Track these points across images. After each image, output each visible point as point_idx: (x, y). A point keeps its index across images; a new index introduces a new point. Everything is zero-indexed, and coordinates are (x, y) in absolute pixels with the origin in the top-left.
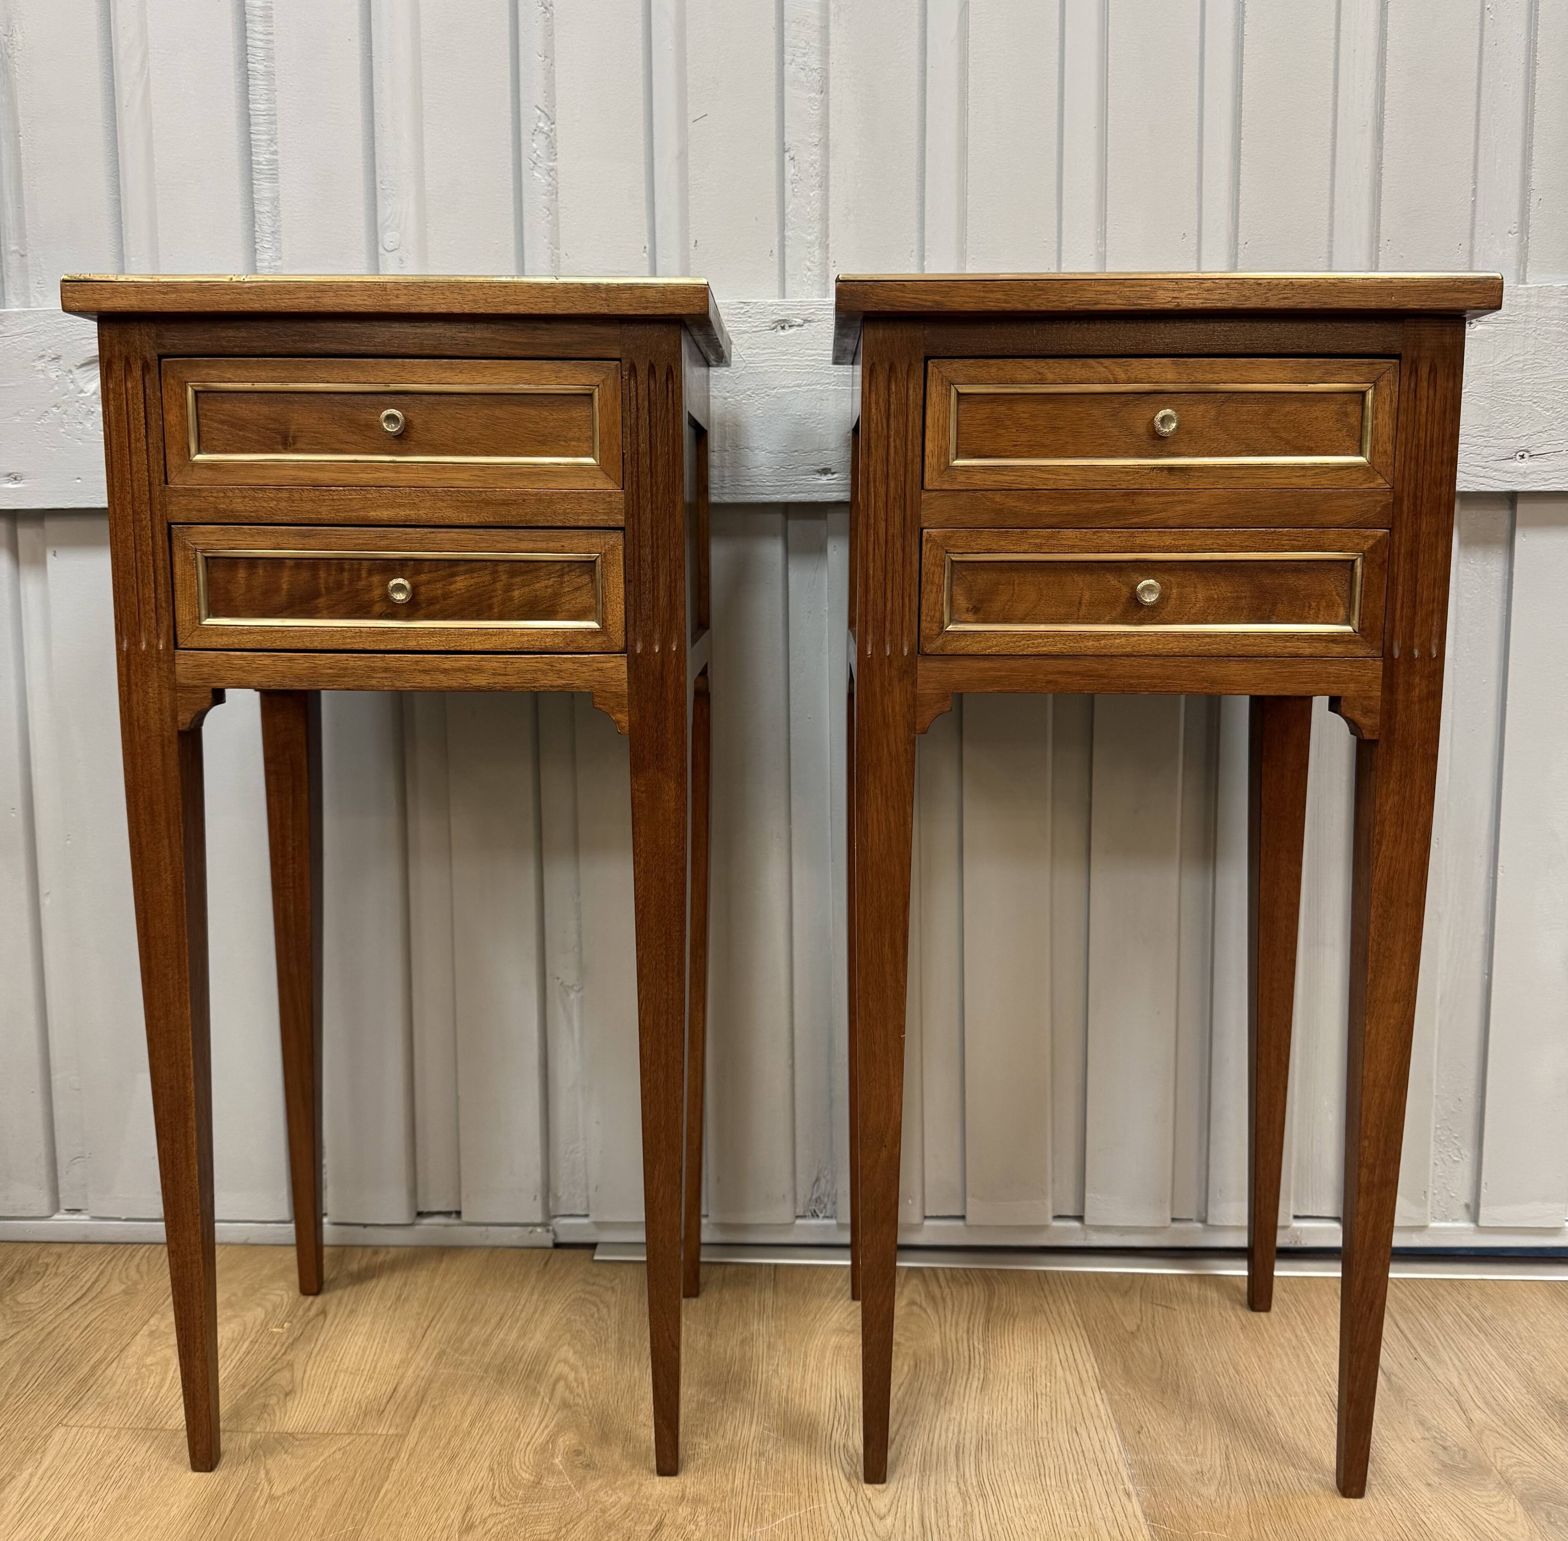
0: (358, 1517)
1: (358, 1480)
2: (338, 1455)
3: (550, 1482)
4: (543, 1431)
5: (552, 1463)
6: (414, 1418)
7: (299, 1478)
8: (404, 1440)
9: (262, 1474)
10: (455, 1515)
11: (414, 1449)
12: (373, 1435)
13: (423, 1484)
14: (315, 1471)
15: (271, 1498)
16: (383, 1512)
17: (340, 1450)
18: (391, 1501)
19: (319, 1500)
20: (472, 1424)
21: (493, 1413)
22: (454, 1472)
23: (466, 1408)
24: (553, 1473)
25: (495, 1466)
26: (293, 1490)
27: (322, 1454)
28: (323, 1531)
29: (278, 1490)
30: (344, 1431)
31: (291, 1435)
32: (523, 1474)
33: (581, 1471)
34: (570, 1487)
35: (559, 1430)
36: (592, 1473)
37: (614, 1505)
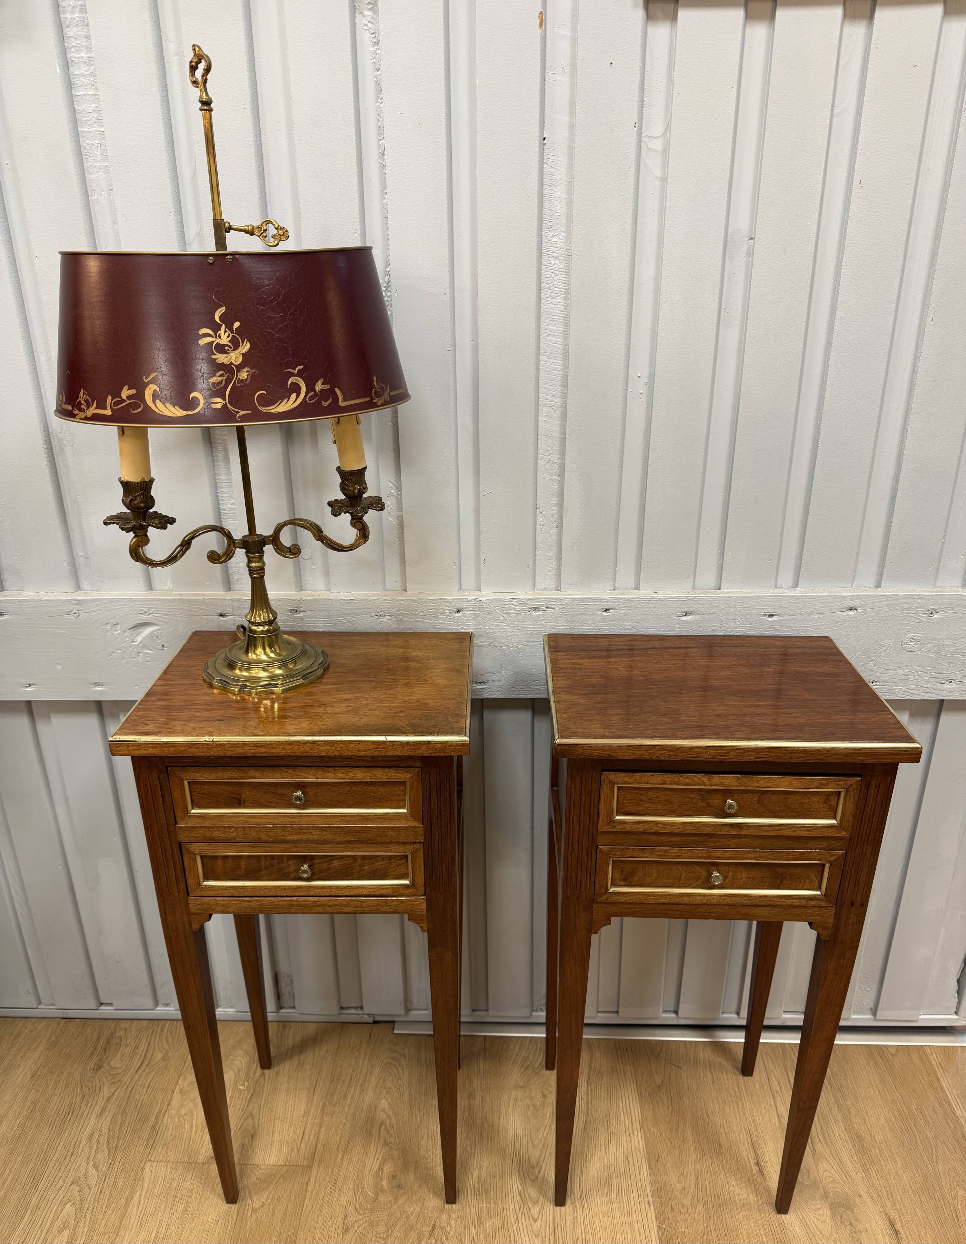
0: (295, 1224)
1: (293, 1197)
3: (382, 1197)
4: (377, 1162)
5: (382, 1185)
6: (314, 1155)
7: (265, 1196)
8: (311, 1170)
10: (340, 1221)
11: (317, 1175)
12: (296, 1167)
13: (323, 1201)
14: (272, 1191)
16: (306, 1220)
17: (282, 1176)
18: (309, 1213)
19: (276, 1211)
20: (343, 1158)
21: (352, 1150)
22: (336, 1193)
24: (383, 1192)
25: (356, 1188)
26: (263, 1204)
27: (274, 1181)
29: (256, 1203)
30: (282, 1163)
31: (258, 1166)
32: (369, 1193)
33: (395, 1190)
34: (391, 1201)
35: (384, 1162)
36: (401, 1191)
37: (413, 1213)
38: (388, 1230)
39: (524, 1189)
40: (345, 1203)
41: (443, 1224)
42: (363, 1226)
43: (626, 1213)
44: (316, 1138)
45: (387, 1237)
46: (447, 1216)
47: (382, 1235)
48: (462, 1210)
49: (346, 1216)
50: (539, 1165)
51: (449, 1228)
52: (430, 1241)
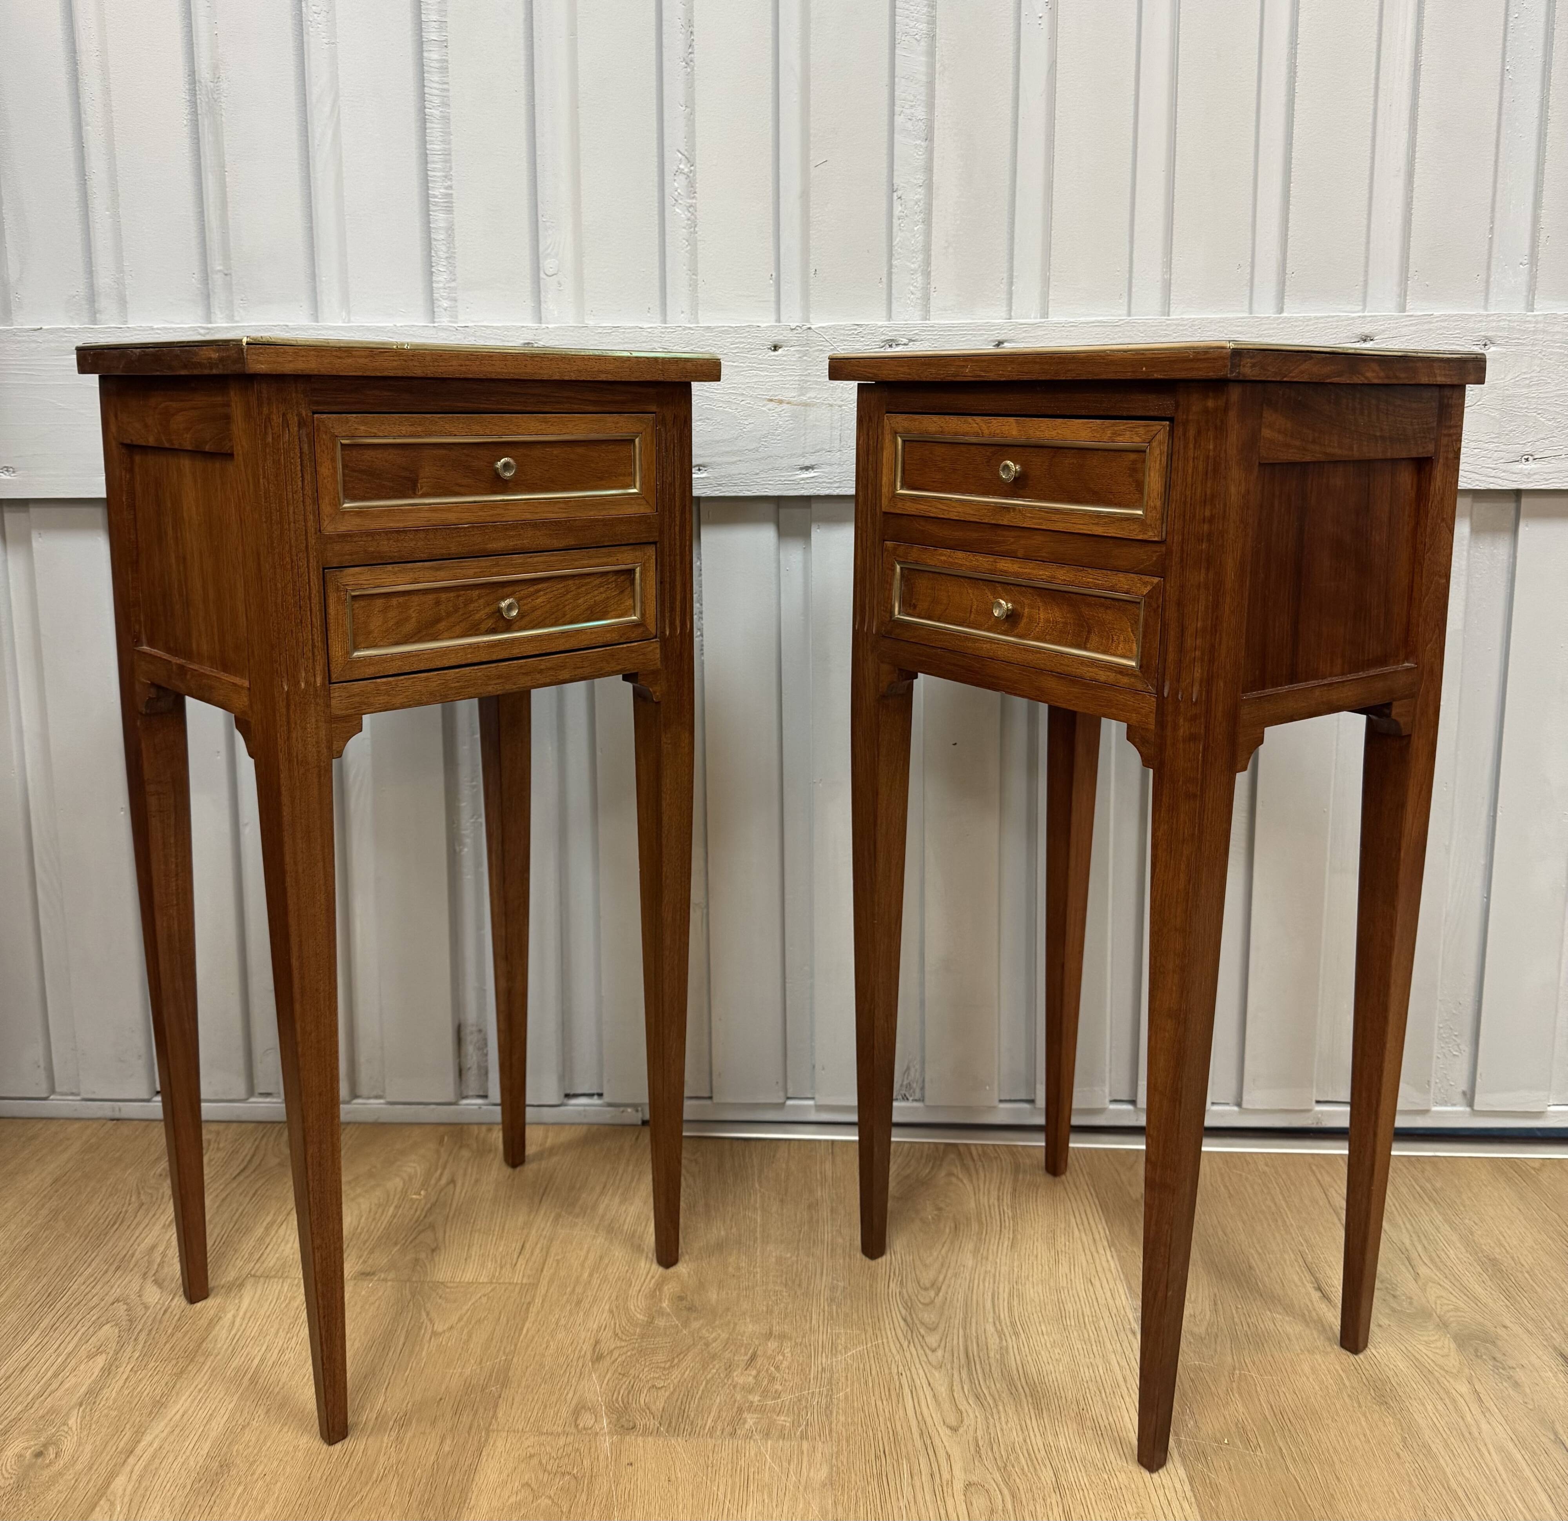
0: (507, 1350)
1: (504, 1319)
2: (484, 1300)
3: (661, 1322)
4: (650, 1281)
5: (661, 1307)
6: (542, 1271)
7: (454, 1318)
8: (537, 1288)
9: (424, 1314)
10: (587, 1347)
11: (546, 1295)
12: (510, 1283)
13: (557, 1324)
14: (467, 1313)
15: (434, 1334)
16: (528, 1346)
17: (485, 1296)
18: (533, 1337)
19: (474, 1336)
20: (591, 1275)
21: (607, 1265)
22: (581, 1314)
23: (584, 1261)
24: (663, 1315)
25: (615, 1310)
26: (451, 1328)
27: (470, 1299)
28: (481, 1360)
29: (439, 1327)
30: (485, 1280)
31: (442, 1283)
32: (638, 1316)
33: (685, 1313)
34: (677, 1326)
35: (663, 1281)
36: (694, 1315)
37: (715, 1340)
38: (673, 1358)
39: (910, 1314)
40: (595, 1326)
41: (770, 1352)
42: (629, 1353)
43: (1093, 1343)
44: (545, 1254)
45: (672, 1367)
46: (776, 1344)
47: (663, 1365)
48: (804, 1336)
49: (597, 1342)
50: (935, 1287)
51: (781, 1358)
52: (747, 1372)
